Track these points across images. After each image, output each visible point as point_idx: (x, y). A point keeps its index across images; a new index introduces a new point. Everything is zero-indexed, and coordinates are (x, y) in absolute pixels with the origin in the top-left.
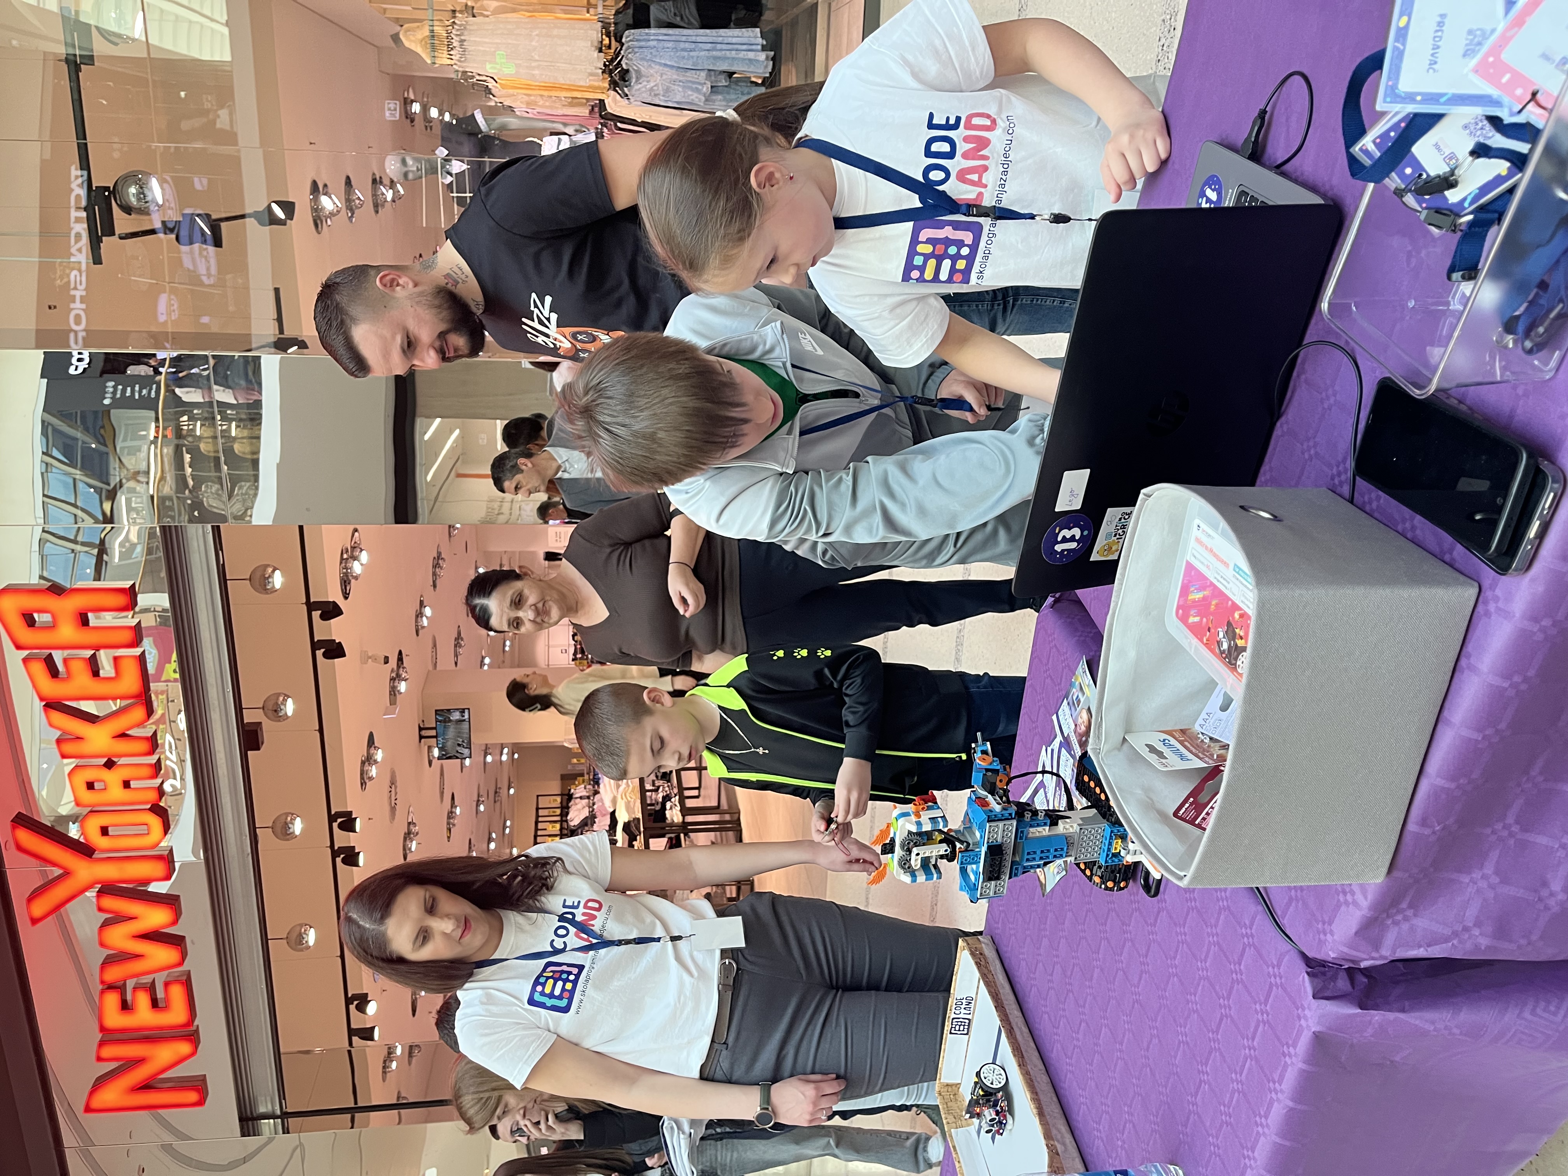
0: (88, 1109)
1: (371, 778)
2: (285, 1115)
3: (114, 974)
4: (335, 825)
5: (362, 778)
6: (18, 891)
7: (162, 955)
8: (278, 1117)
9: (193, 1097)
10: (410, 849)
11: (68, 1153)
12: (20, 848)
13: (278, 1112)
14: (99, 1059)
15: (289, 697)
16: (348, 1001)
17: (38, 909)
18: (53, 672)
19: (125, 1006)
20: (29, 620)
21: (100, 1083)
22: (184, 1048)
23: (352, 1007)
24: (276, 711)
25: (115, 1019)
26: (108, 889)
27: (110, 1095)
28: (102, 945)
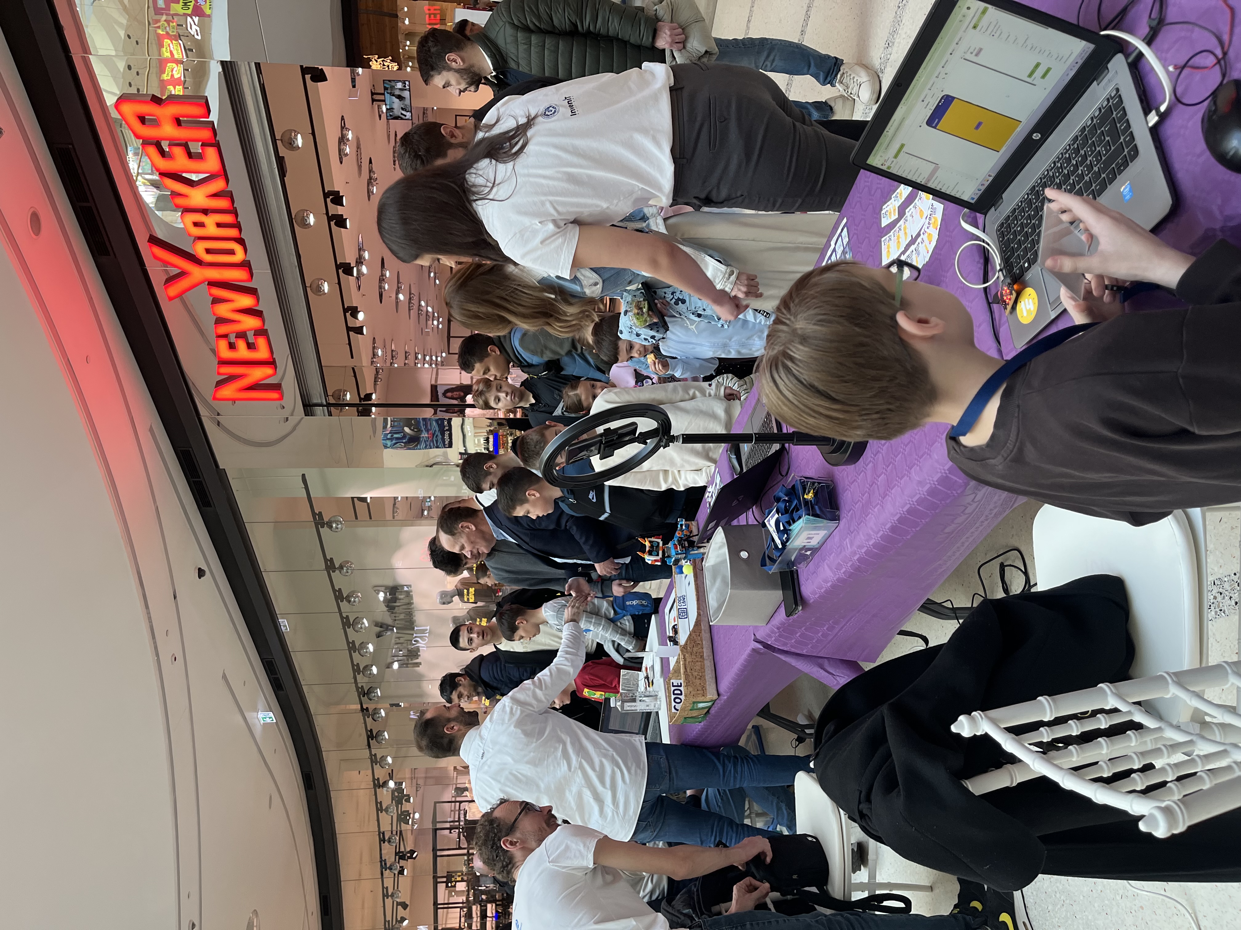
0: (215, 398)
1: (346, 155)
2: (329, 405)
3: (223, 330)
4: (328, 200)
5: (340, 154)
6: (157, 280)
7: (251, 323)
8: (325, 406)
9: (275, 395)
10: (373, 192)
11: (204, 419)
12: (155, 257)
13: (325, 403)
14: (219, 374)
15: (298, 133)
16: (345, 311)
17: (173, 291)
18: (162, 153)
19: (232, 346)
20: (142, 119)
21: (220, 384)
22: (269, 371)
23: (348, 314)
24: (291, 144)
25: (226, 353)
26: (213, 284)
27: (227, 391)
28: (214, 314)
